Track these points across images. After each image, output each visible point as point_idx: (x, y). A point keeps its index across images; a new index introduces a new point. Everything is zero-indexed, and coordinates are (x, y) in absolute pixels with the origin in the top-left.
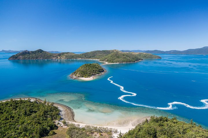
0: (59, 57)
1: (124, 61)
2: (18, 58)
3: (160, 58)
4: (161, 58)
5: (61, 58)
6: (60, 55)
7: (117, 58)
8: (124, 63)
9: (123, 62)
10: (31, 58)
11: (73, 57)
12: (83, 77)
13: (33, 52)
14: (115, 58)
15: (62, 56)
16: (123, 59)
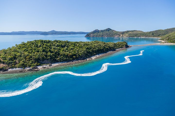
0: (121, 35)
2: (90, 36)
5: (124, 36)
6: (123, 33)
10: (98, 36)
11: (136, 35)
13: (102, 31)
15: (125, 34)
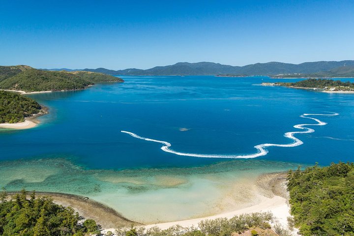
1: (63, 88)
3: (122, 81)
4: (124, 81)
7: (44, 81)
8: (63, 91)
9: (60, 88)
12: (4, 122)
14: (38, 80)
16: (59, 83)
